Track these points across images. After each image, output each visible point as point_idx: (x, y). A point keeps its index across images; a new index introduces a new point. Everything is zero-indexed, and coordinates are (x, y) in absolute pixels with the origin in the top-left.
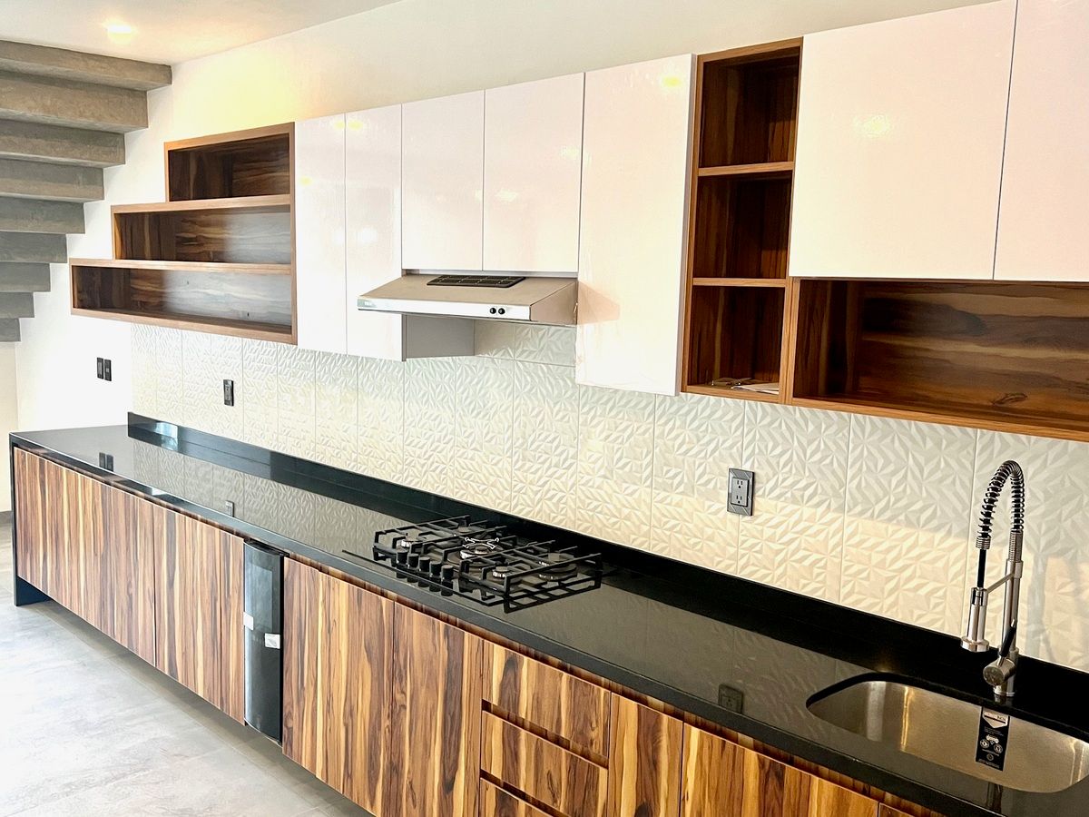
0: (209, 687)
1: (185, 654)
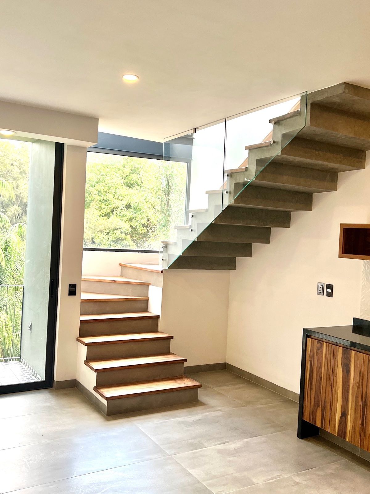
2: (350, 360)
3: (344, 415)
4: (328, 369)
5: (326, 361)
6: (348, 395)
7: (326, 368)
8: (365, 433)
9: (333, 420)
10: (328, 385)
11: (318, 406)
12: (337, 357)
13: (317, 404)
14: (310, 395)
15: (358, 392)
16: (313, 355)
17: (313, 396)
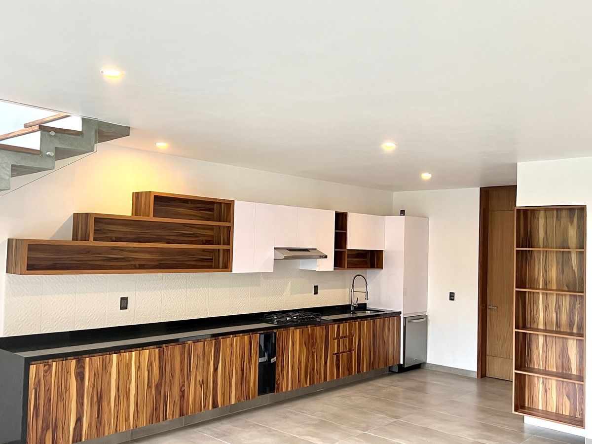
0: (239, 397)
1: (223, 394)
2: (84, 368)
3: (79, 420)
4: (58, 387)
5: (56, 379)
6: (83, 399)
7: (56, 386)
8: (100, 423)
9: (66, 432)
10: (59, 401)
11: (48, 428)
12: (69, 372)
13: (45, 429)
14: (35, 423)
15: (93, 392)
16: (39, 381)
17: (40, 422)
